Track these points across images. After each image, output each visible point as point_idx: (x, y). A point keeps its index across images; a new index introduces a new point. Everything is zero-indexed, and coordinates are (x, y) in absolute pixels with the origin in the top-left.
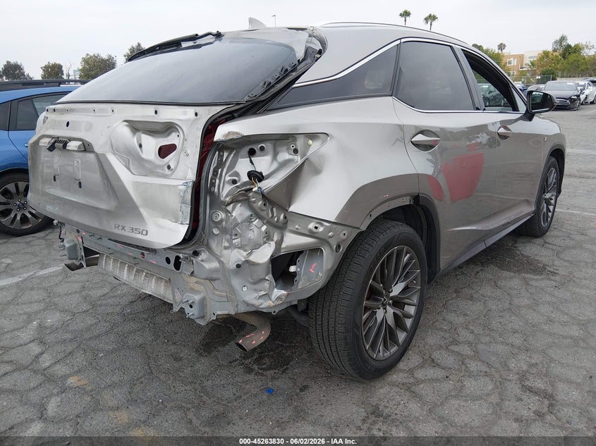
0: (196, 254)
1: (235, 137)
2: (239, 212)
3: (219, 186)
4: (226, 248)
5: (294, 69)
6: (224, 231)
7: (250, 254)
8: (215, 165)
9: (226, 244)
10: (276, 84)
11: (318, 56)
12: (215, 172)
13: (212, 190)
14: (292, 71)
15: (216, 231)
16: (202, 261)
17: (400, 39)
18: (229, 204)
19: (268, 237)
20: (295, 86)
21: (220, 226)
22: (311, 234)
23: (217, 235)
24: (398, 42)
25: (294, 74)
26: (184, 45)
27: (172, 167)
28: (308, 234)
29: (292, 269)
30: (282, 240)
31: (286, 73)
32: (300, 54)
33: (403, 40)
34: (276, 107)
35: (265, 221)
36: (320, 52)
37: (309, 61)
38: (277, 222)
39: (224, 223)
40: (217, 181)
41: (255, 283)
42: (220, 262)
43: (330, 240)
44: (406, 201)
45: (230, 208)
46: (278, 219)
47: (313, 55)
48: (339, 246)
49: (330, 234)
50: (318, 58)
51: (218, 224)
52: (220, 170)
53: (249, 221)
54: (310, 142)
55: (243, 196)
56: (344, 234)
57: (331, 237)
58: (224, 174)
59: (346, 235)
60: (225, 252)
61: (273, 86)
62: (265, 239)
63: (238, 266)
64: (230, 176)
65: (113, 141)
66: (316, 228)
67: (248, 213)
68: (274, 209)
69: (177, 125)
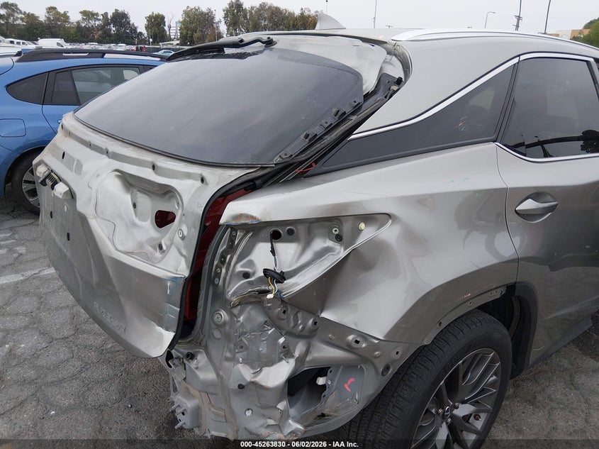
0: (191, 356)
1: (249, 222)
2: (250, 317)
3: (225, 279)
4: (227, 359)
5: (357, 109)
6: (227, 337)
7: (257, 374)
8: (225, 247)
9: (228, 355)
10: (325, 134)
11: (395, 88)
12: (223, 257)
13: (216, 283)
14: (353, 113)
15: (217, 334)
16: (197, 368)
17: (519, 56)
18: (235, 306)
19: (286, 352)
20: (352, 137)
21: (222, 330)
22: (348, 348)
23: (219, 339)
24: (516, 60)
25: (354, 118)
26: (228, 51)
27: (164, 248)
28: (347, 348)
29: (321, 381)
30: (307, 352)
31: (343, 118)
32: (369, 83)
33: (522, 58)
34: (320, 171)
35: (284, 332)
36: (399, 82)
37: (379, 97)
38: (302, 331)
39: (227, 327)
40: (224, 271)
41: (263, 408)
42: (218, 375)
43: (376, 361)
44: (496, 295)
45: (236, 311)
46: (303, 328)
47: (388, 87)
48: (387, 368)
49: (377, 353)
50: (395, 92)
51: (220, 326)
52: (229, 256)
53: (262, 329)
54: (362, 226)
55: (256, 298)
56: (397, 353)
57: (376, 357)
58: (232, 264)
59: (399, 354)
60: (227, 364)
61: (321, 138)
62: (282, 355)
63: (241, 387)
64: (242, 266)
65: (99, 196)
66: (357, 342)
67: (261, 319)
68: (300, 315)
69: (176, 190)
